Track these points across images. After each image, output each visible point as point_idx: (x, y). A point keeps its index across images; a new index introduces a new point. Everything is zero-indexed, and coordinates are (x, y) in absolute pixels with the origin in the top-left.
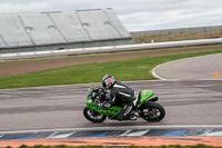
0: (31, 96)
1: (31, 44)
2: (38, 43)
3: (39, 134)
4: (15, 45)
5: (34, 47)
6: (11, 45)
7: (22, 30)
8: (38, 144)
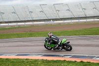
0: (85, 39)
1: (85, 16)
2: (88, 16)
3: (88, 56)
4: (78, 17)
5: (86, 18)
6: (76, 17)
7: (81, 10)
8: (88, 61)
